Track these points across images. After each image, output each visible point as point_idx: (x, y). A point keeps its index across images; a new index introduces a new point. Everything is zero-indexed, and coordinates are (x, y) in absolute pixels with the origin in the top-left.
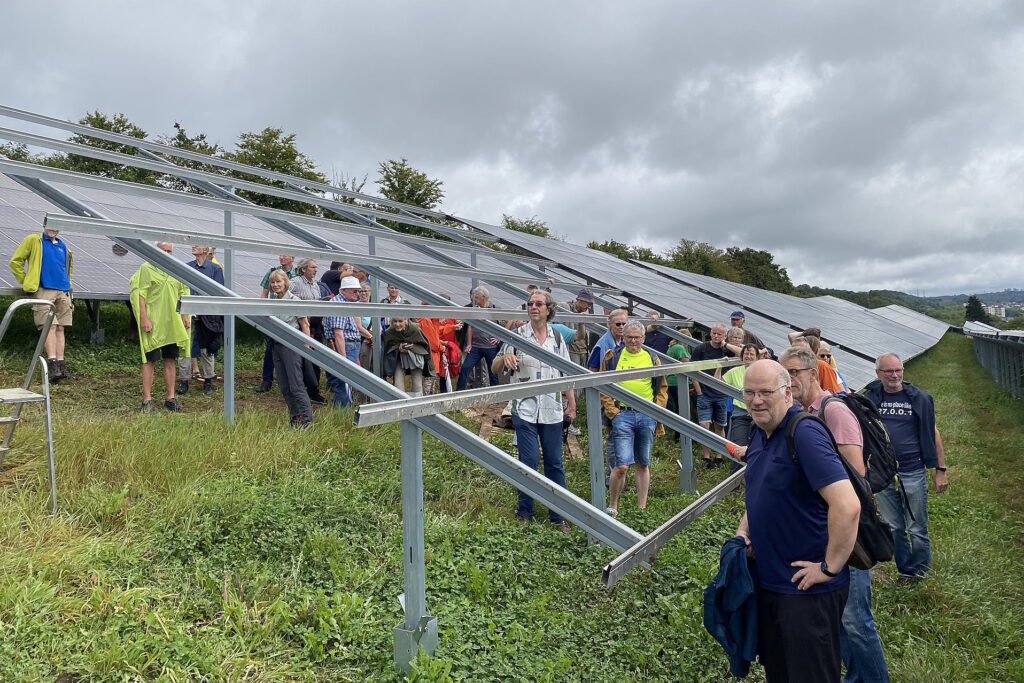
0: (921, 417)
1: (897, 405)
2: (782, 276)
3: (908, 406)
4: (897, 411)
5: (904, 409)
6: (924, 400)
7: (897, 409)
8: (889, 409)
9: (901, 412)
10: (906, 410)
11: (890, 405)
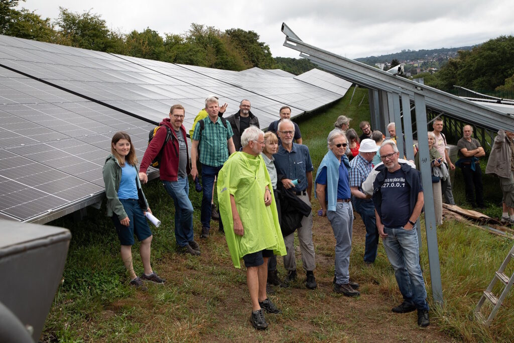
0: (412, 187)
1: (395, 180)
2: (266, 51)
3: (403, 180)
4: (395, 185)
5: (400, 182)
6: (414, 175)
7: (395, 183)
8: (390, 183)
9: (398, 185)
10: (401, 183)
11: (391, 180)
